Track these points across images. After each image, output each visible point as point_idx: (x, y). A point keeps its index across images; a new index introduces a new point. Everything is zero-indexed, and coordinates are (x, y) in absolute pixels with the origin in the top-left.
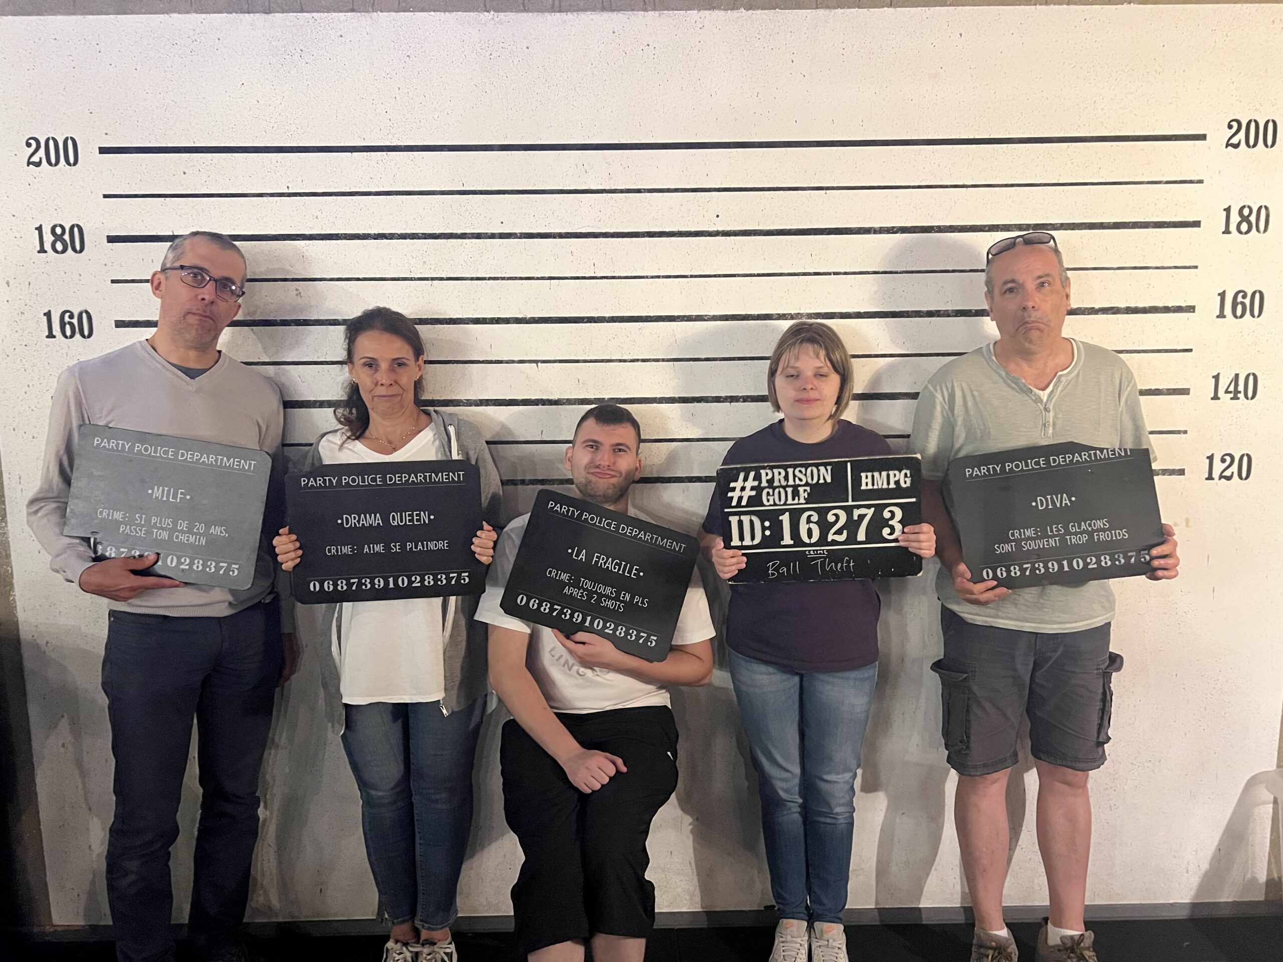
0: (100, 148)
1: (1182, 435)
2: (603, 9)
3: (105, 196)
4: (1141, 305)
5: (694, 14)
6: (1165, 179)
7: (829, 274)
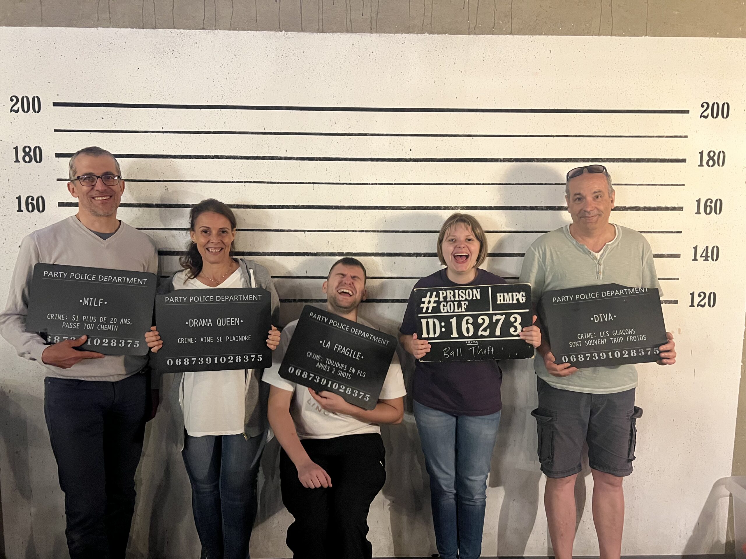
0: (54, 103)
1: (676, 281)
2: (347, 31)
3: (56, 131)
4: (652, 206)
5: (399, 35)
6: (666, 135)
7: (474, 184)
